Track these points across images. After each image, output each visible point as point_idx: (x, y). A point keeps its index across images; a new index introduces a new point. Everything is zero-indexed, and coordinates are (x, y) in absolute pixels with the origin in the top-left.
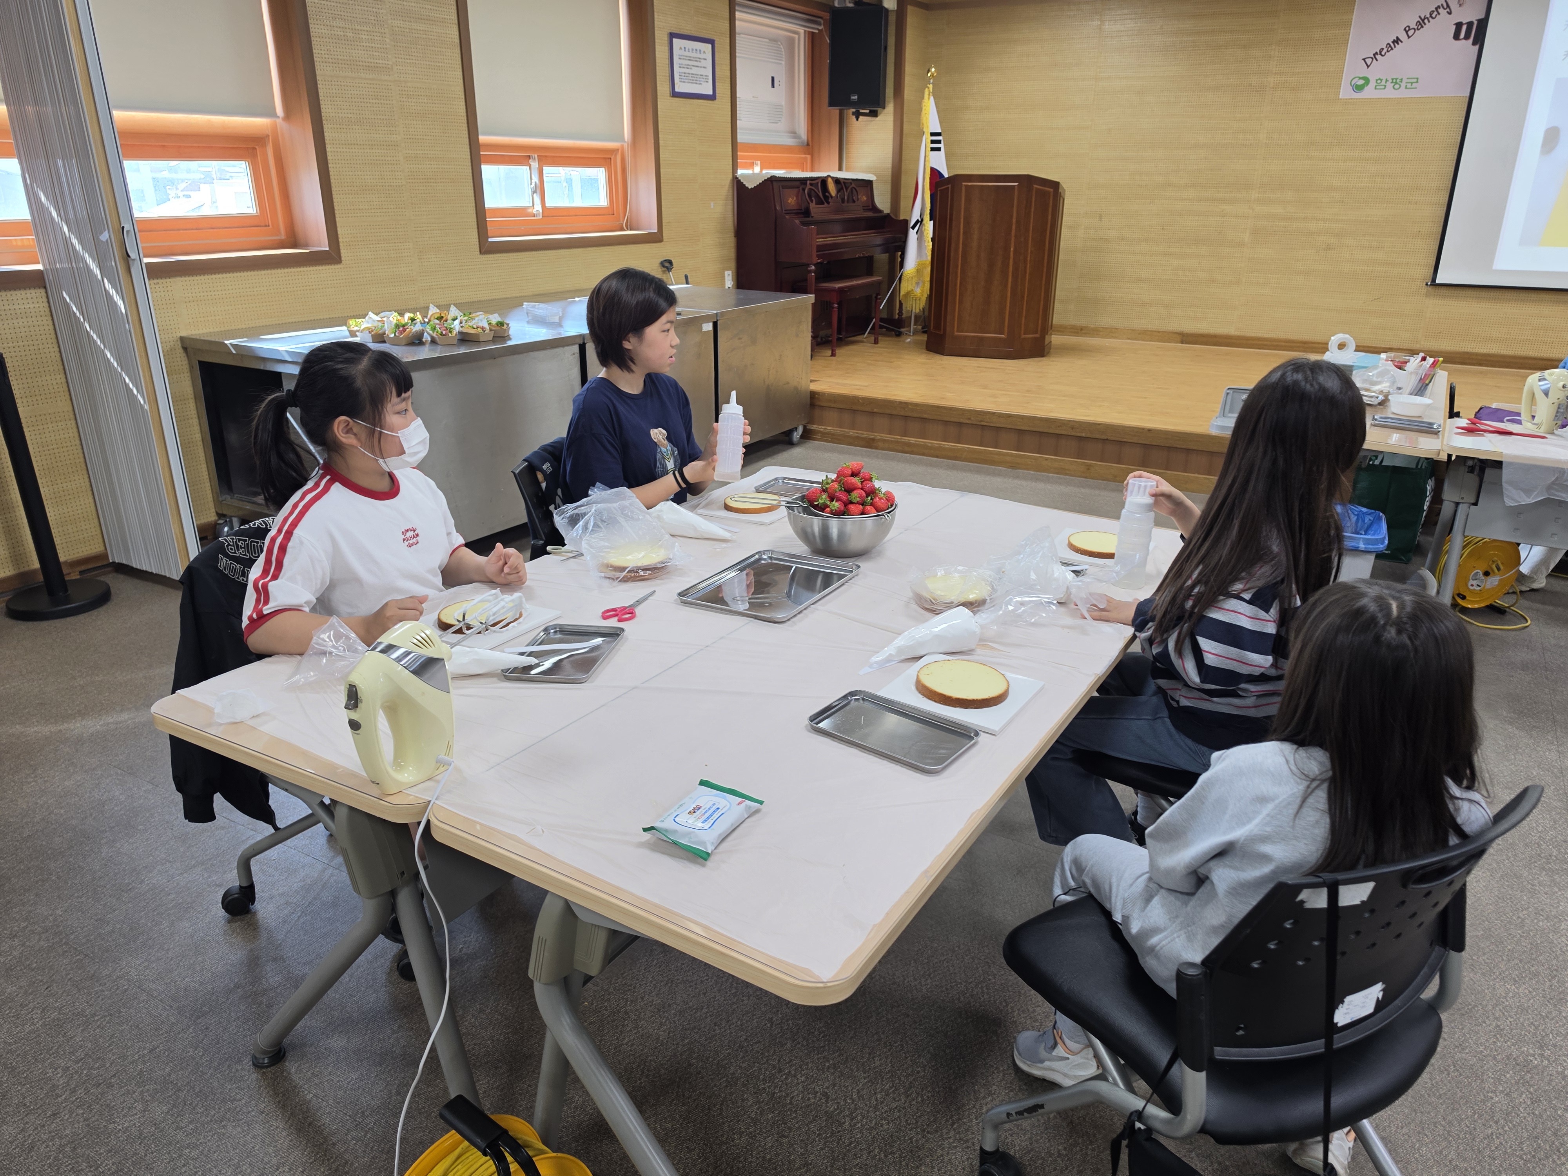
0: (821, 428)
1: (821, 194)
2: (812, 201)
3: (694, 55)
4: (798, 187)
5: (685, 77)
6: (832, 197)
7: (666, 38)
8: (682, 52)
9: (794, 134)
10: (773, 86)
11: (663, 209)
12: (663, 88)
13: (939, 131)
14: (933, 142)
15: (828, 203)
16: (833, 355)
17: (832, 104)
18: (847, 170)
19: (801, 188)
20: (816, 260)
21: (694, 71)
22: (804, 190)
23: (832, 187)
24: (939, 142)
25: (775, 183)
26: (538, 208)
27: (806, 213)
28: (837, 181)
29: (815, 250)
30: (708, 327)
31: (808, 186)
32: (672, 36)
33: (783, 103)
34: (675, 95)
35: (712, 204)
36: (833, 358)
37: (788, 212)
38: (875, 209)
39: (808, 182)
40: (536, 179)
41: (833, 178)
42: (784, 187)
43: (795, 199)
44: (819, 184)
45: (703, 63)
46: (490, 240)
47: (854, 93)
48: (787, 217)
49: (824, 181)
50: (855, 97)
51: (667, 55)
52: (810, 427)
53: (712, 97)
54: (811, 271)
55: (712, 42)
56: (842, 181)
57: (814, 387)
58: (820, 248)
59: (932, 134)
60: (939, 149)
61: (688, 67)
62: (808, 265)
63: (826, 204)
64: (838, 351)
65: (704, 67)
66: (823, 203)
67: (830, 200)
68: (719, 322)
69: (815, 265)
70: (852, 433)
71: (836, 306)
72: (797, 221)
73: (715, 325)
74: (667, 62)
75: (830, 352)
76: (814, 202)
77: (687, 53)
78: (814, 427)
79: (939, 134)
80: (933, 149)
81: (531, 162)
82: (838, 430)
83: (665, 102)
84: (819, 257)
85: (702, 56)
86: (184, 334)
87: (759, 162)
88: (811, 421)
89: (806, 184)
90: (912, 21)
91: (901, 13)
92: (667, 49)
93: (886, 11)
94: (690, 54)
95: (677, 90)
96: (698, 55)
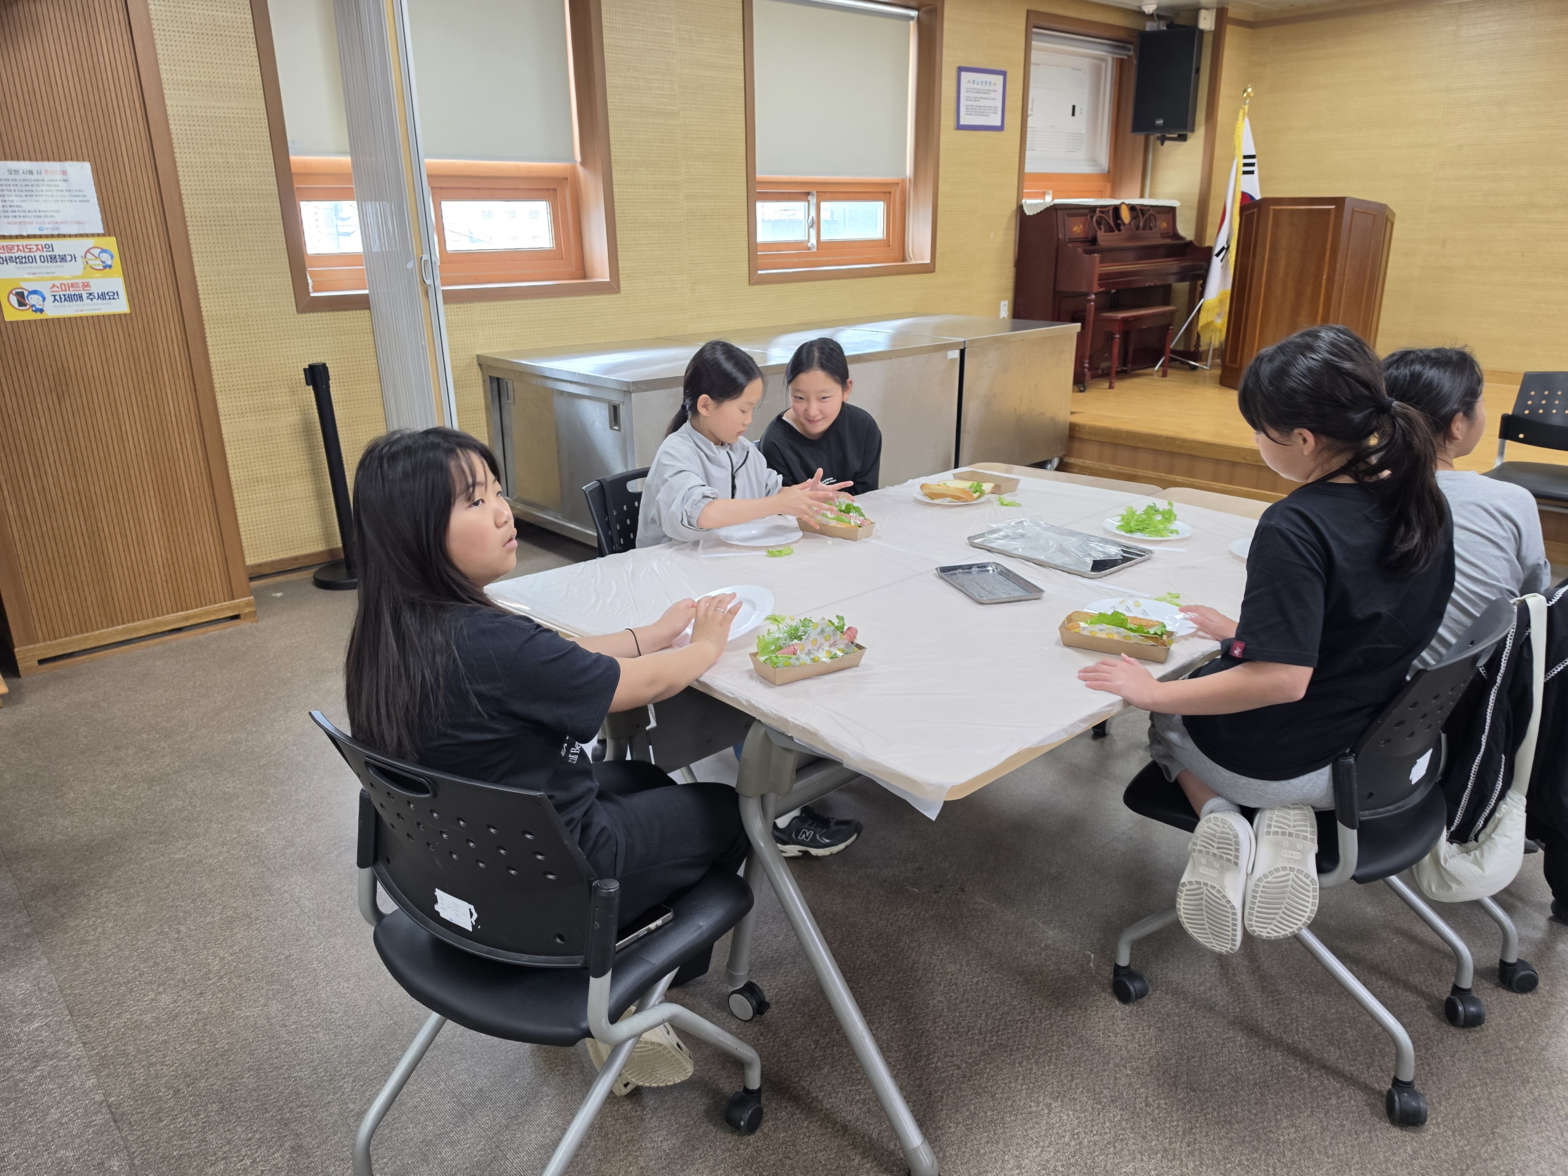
0: (1079, 462)
1: (1111, 222)
2: (1100, 229)
3: (984, 87)
4: (1086, 215)
5: (971, 110)
6: (1124, 224)
7: (954, 72)
8: (971, 86)
9: (1093, 161)
10: (1073, 114)
11: (938, 241)
12: (946, 121)
13: (1253, 153)
14: (1245, 165)
15: (1119, 230)
16: (1111, 387)
17: (1136, 128)
18: (1151, 196)
19: (1089, 216)
20: (1096, 288)
21: (983, 103)
22: (1092, 217)
23: (1126, 216)
24: (1253, 165)
25: (1059, 212)
26: (813, 241)
27: (1093, 241)
28: (1132, 208)
29: (1096, 278)
30: (955, 354)
31: (1098, 213)
32: (961, 69)
33: (1084, 132)
34: (960, 127)
35: (992, 234)
36: (1111, 390)
37: (1072, 240)
38: (1176, 236)
39: (1098, 210)
40: (813, 213)
41: (1128, 205)
42: (1069, 215)
43: (1081, 226)
44: (1111, 212)
45: (992, 95)
46: (759, 272)
47: (1159, 117)
48: (1070, 245)
49: (1116, 209)
50: (1160, 122)
51: (954, 88)
52: (1066, 460)
53: (1001, 128)
54: (1090, 301)
55: (1004, 74)
56: (1138, 208)
57: (1075, 419)
58: (1103, 277)
59: (1245, 157)
60: (1252, 172)
61: (976, 99)
62: (1087, 294)
63: (1117, 232)
64: (1118, 384)
65: (994, 99)
66: (1113, 231)
67: (1122, 227)
68: (966, 350)
69: (1095, 294)
70: (1112, 468)
71: (1118, 336)
72: (1080, 250)
73: (962, 352)
74: (954, 95)
75: (1107, 385)
76: (1103, 229)
77: (975, 86)
78: (1072, 460)
79: (1253, 157)
80: (1245, 173)
81: (810, 197)
82: (1098, 465)
83: (947, 136)
84: (1100, 286)
85: (992, 88)
86: (479, 352)
87: (1051, 192)
88: (1069, 454)
89: (1095, 212)
90: (1232, 38)
91: (1218, 34)
92: (954, 83)
93: (1202, 32)
94: (979, 87)
95: (962, 122)
96: (988, 87)
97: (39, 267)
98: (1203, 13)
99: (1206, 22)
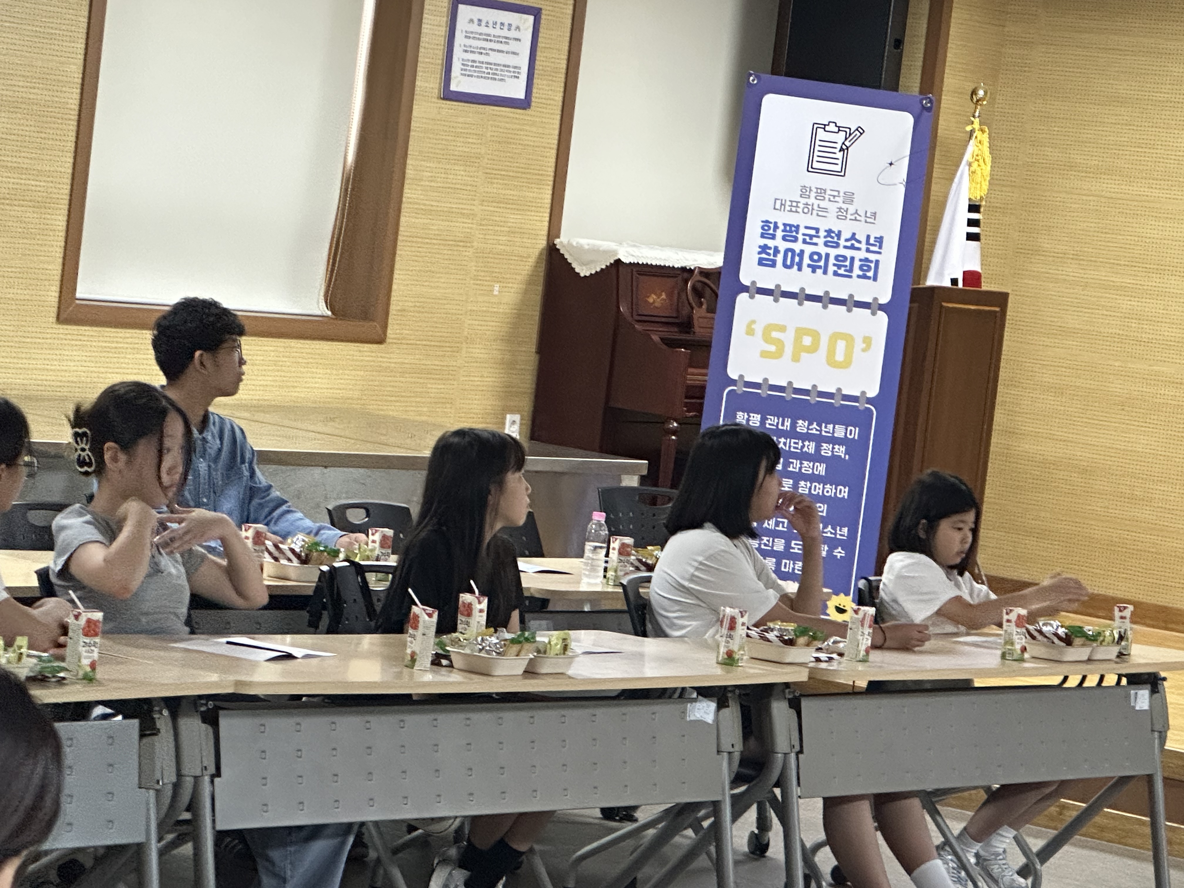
3: (497, 32)
4: (674, 276)
5: (471, 69)
7: (445, 7)
12: (426, 84)
19: (680, 279)
20: (680, 411)
21: (493, 58)
22: (686, 281)
25: (623, 265)
29: (681, 392)
31: (696, 277)
34: (449, 96)
37: (645, 320)
39: (698, 270)
42: (641, 274)
45: (513, 46)
48: (639, 327)
51: (443, 31)
53: (523, 104)
54: (669, 432)
55: (536, 12)
58: (692, 392)
61: (482, 52)
62: (665, 420)
69: (678, 421)
72: (658, 338)
74: (442, 41)
76: (704, 306)
77: (483, 30)
83: (426, 108)
84: (687, 407)
85: (513, 34)
89: (692, 273)
92: (444, 20)
94: (490, 31)
95: (453, 87)
96: (505, 33)
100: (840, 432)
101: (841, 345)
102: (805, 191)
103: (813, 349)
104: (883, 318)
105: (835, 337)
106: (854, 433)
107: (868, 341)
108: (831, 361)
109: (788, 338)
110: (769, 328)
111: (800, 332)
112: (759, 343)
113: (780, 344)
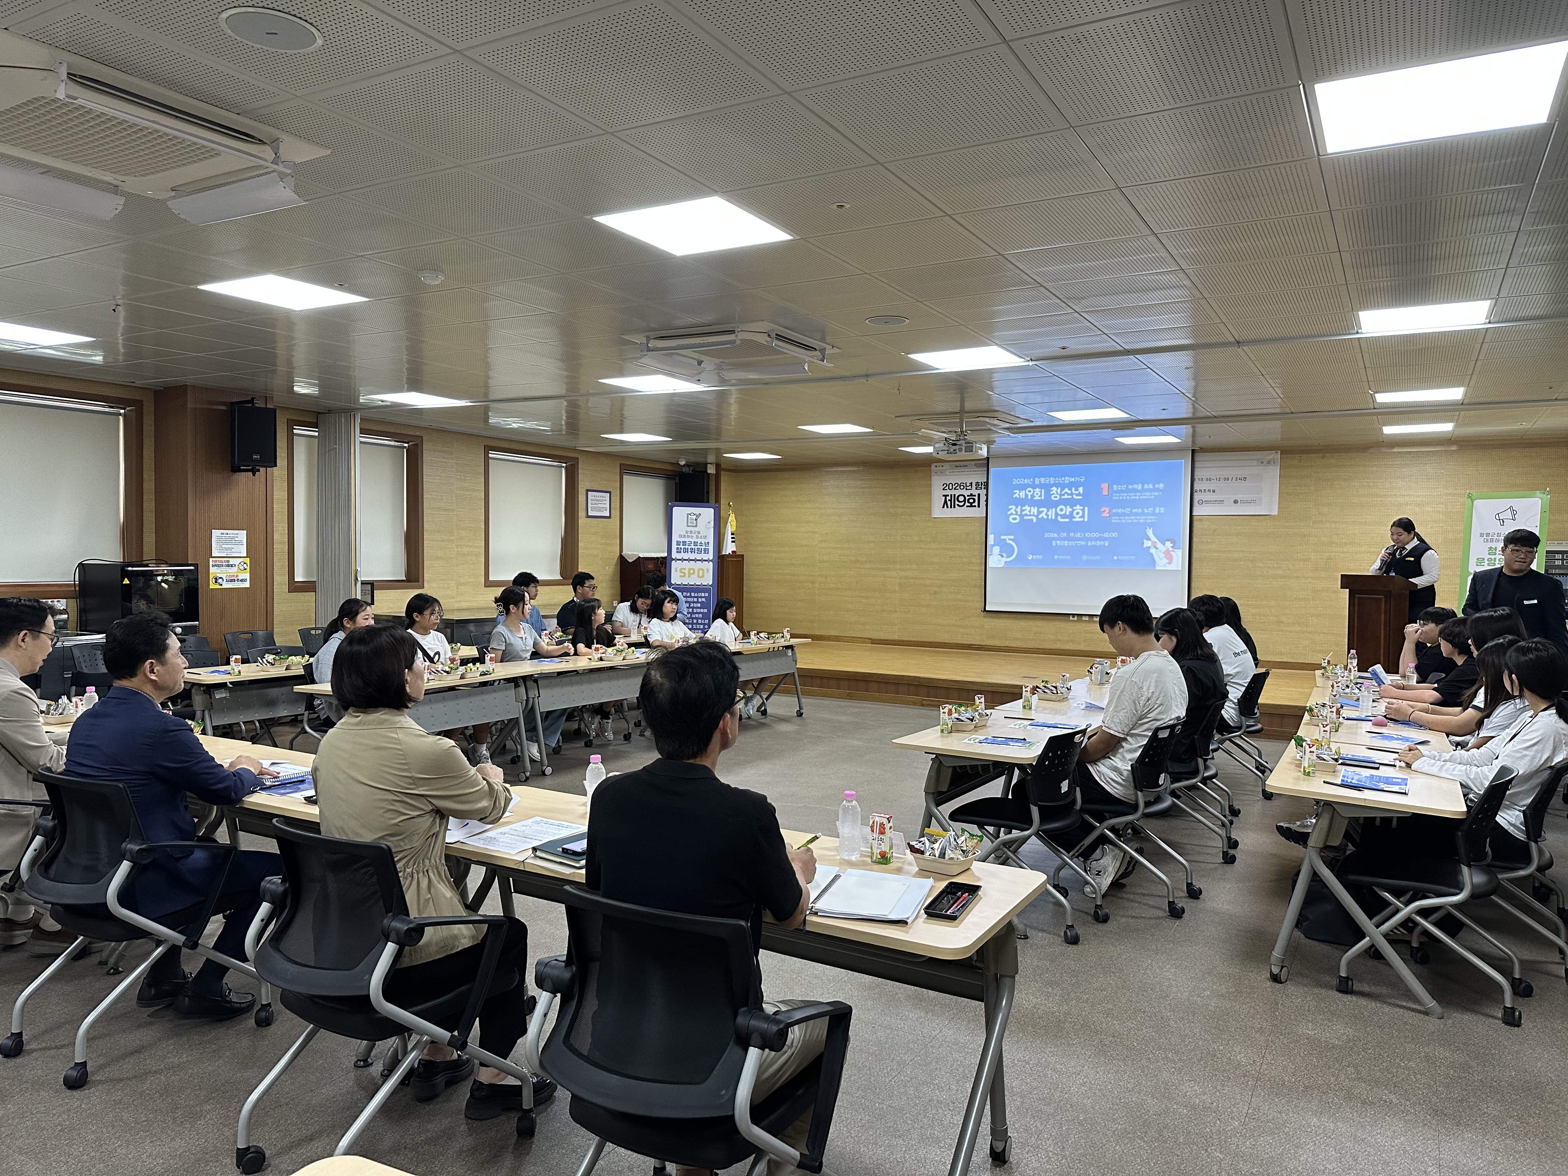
3: (600, 498)
4: (655, 560)
5: (593, 509)
7: (584, 492)
8: (593, 498)
12: (582, 514)
13: (734, 532)
21: (600, 506)
25: (641, 560)
31: (661, 560)
32: (588, 491)
34: (588, 517)
35: (608, 567)
42: (647, 562)
45: (605, 502)
51: (585, 499)
53: (610, 517)
55: (610, 492)
61: (596, 504)
65: (605, 504)
74: (585, 502)
77: (596, 498)
83: (582, 521)
85: (604, 499)
90: (724, 479)
91: (717, 476)
92: (585, 496)
93: (709, 474)
94: (598, 498)
95: (589, 514)
96: (602, 499)
97: (224, 569)
98: (709, 466)
99: (711, 470)
100: (703, 595)
101: (701, 572)
102: (687, 532)
103: (694, 573)
104: (711, 563)
105: (699, 570)
106: (707, 595)
107: (708, 570)
108: (699, 576)
109: (686, 572)
110: (681, 569)
111: (690, 569)
112: (679, 574)
113: (685, 574)
